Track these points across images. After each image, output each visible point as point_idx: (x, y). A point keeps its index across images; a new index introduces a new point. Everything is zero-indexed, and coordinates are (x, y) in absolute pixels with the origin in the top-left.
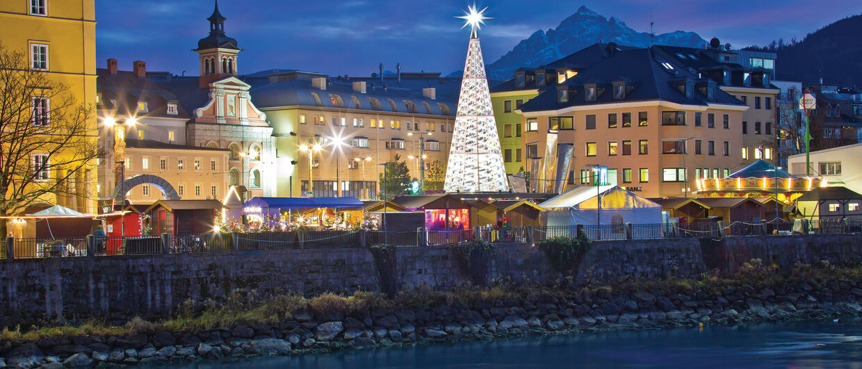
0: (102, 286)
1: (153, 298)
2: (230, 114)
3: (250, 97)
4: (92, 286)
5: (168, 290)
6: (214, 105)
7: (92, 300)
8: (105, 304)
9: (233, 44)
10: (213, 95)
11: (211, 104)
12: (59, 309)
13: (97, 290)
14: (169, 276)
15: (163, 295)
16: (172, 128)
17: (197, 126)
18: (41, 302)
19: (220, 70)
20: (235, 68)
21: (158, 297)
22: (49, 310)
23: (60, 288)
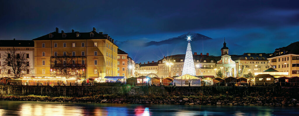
0: (72, 91)
1: (80, 94)
2: (226, 62)
3: (231, 58)
4: (70, 91)
5: (82, 92)
6: (222, 60)
7: (70, 93)
8: (72, 94)
9: (227, 48)
10: (221, 58)
11: (221, 60)
12: (65, 94)
13: (71, 91)
14: (82, 90)
15: (81, 93)
16: (212, 65)
17: (217, 64)
18: (63, 93)
19: (224, 53)
20: (228, 53)
21: (80, 93)
22: (64, 94)
23: (65, 91)
